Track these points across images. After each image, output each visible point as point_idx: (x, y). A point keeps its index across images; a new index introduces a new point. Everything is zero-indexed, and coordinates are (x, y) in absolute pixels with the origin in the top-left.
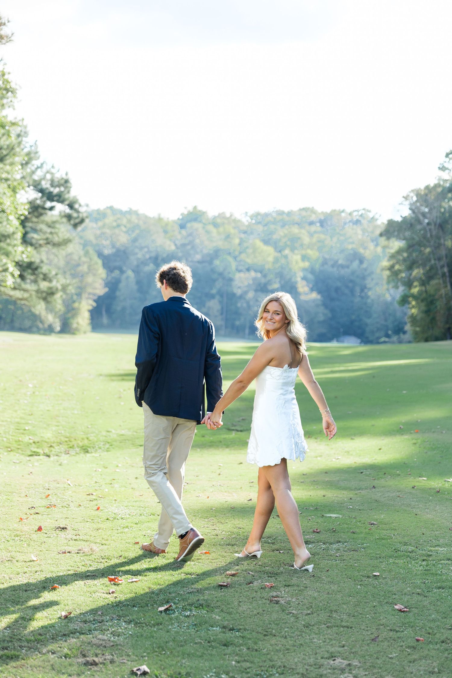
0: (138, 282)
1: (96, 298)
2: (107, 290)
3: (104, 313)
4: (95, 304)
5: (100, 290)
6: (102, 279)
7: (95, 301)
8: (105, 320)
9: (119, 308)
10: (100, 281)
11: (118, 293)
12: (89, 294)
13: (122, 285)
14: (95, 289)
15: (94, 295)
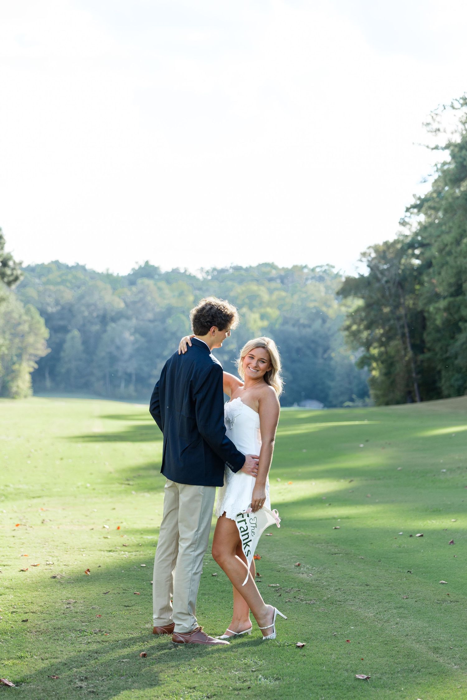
0: (85, 342)
1: (37, 359)
2: (49, 350)
3: (47, 375)
4: (36, 366)
5: (42, 351)
6: (44, 338)
7: (36, 362)
8: (48, 383)
9: (63, 370)
10: (43, 341)
11: (62, 354)
12: (31, 355)
13: (67, 346)
14: (37, 349)
15: (36, 356)
